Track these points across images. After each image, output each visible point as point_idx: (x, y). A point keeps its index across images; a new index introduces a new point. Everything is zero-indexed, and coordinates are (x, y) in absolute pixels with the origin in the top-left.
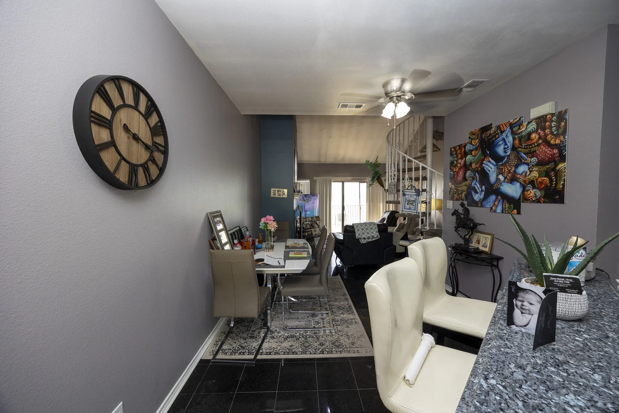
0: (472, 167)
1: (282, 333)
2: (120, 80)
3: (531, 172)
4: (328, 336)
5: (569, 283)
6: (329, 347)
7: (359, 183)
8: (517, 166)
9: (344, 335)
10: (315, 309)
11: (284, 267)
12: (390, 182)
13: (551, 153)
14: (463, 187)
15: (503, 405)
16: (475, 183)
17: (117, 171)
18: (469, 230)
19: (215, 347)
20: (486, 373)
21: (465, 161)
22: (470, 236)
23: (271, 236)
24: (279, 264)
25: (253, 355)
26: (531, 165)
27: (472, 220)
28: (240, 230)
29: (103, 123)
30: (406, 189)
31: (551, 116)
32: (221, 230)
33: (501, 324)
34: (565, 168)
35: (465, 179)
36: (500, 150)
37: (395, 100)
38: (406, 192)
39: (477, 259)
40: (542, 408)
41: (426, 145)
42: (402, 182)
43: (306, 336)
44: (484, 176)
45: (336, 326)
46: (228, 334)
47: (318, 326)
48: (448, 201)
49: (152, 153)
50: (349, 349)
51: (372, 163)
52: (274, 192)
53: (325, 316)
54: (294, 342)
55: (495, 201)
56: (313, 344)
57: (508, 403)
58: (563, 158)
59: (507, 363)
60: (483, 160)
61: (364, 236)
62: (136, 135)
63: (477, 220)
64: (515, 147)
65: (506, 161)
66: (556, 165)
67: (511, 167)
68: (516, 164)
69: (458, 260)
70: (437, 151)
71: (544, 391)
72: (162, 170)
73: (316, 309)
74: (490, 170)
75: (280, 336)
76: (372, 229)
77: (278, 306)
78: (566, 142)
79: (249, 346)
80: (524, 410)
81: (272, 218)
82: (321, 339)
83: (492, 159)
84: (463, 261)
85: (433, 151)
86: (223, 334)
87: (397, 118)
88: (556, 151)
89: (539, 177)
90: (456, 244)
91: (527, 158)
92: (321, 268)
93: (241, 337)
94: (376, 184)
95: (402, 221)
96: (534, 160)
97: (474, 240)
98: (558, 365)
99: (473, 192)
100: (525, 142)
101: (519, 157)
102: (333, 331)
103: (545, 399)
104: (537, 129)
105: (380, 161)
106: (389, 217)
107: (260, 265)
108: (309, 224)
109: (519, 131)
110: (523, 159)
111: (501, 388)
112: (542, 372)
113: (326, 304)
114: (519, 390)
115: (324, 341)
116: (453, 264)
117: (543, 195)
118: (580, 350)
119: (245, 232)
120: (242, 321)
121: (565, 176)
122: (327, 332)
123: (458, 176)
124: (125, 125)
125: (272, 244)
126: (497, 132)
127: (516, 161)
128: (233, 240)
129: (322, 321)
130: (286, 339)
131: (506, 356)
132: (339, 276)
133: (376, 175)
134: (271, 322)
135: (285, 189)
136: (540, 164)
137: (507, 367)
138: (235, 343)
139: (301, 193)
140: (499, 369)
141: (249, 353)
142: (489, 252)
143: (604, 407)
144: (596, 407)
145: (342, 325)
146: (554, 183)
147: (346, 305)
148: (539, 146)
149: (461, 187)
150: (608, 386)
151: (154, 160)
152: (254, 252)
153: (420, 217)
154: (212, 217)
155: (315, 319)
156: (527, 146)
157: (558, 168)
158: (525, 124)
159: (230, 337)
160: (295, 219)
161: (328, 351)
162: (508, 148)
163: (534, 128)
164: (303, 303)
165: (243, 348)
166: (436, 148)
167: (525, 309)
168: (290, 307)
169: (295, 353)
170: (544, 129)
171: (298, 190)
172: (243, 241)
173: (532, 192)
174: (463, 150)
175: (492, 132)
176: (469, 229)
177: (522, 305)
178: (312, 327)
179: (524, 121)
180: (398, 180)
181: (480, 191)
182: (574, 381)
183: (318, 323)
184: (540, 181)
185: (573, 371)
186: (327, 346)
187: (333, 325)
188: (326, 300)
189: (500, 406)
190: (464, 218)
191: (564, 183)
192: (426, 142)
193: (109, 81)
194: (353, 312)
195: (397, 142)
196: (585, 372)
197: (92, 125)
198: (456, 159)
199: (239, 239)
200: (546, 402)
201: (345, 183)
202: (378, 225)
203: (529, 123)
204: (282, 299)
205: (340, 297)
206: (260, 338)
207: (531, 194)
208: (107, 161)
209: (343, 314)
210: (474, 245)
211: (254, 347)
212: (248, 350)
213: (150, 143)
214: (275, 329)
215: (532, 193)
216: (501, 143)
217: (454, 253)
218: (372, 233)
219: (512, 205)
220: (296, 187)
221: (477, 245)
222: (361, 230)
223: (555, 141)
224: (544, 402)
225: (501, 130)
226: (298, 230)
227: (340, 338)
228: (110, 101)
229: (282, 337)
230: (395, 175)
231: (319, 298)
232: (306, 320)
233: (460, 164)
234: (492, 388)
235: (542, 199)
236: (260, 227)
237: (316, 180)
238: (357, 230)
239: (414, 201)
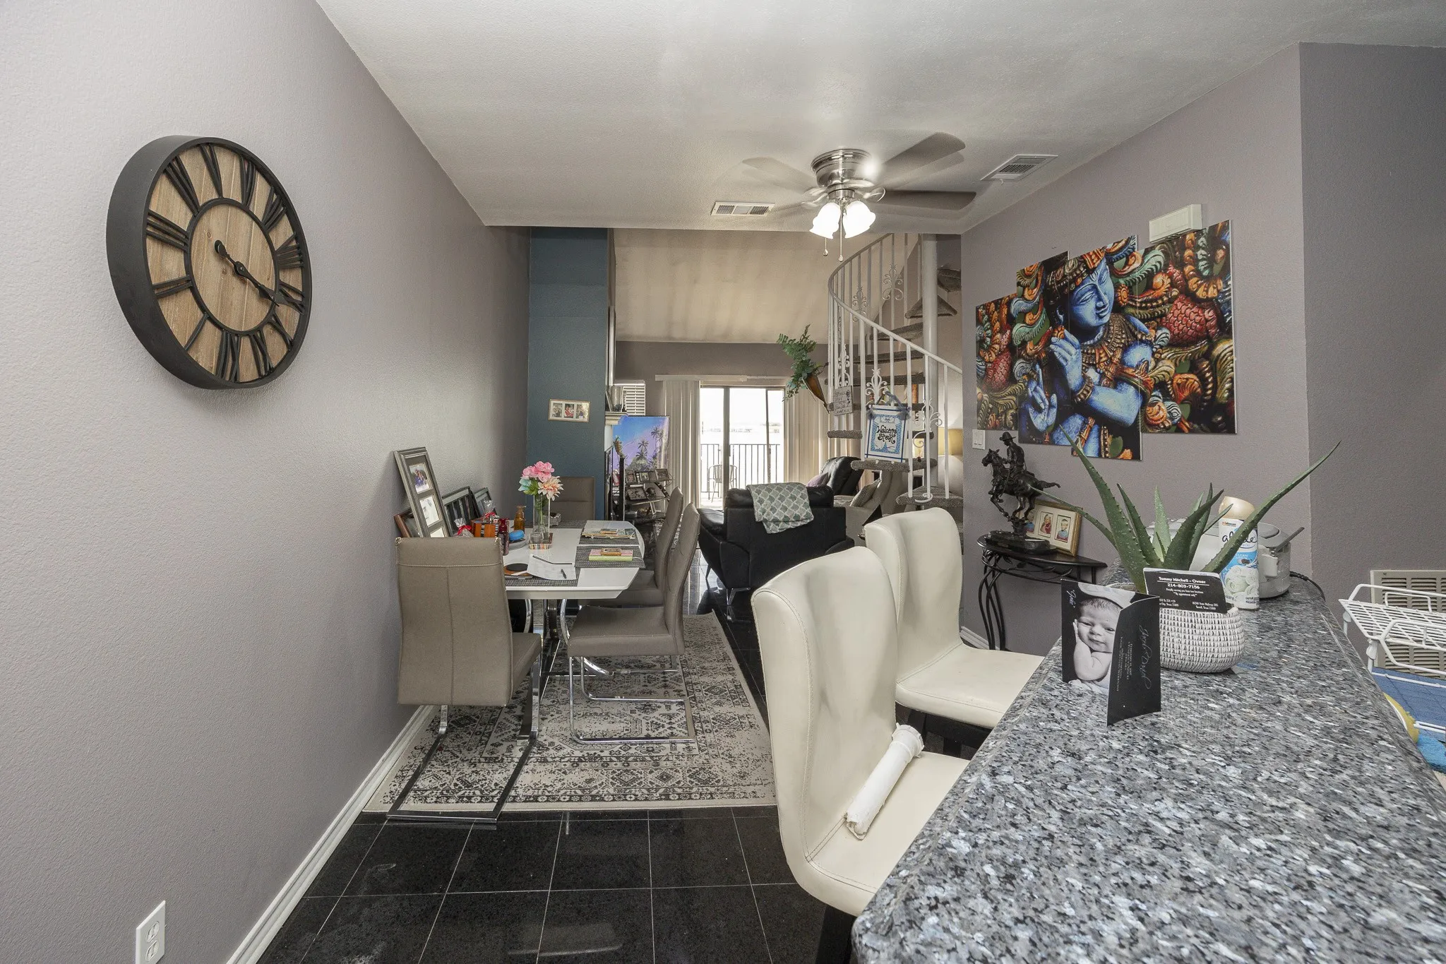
0: (1026, 351)
1: (567, 750)
2: (215, 147)
3: (1157, 361)
4: (681, 758)
5: (1198, 588)
6: (682, 783)
7: (765, 390)
8: (1126, 349)
9: (722, 756)
10: (650, 692)
11: (574, 583)
12: (836, 388)
13: (1198, 318)
14: (1008, 399)
15: (1018, 817)
16: (1035, 388)
17: (195, 344)
18: (1024, 499)
19: (398, 784)
20: (995, 765)
21: (1011, 338)
22: (1026, 514)
23: (545, 513)
24: (565, 576)
25: (492, 801)
26: (1158, 347)
27: (1030, 477)
28: (471, 496)
29: (171, 239)
30: (876, 402)
31: (1195, 236)
32: (424, 495)
33: (1051, 680)
34: (1232, 351)
35: (1011, 379)
36: (1087, 312)
37: (841, 197)
38: (875, 409)
39: (1043, 568)
40: (1099, 823)
41: (921, 300)
42: (867, 387)
43: (627, 758)
44: (1054, 371)
45: (703, 732)
46: (433, 751)
47: (657, 732)
48: (975, 431)
49: (273, 306)
50: (731, 790)
51: (795, 342)
52: (557, 409)
53: (674, 708)
54: (597, 770)
55: (1082, 430)
56: (642, 776)
57: (1031, 815)
58: (1225, 330)
59: (1047, 748)
60: (1051, 335)
61: (775, 515)
62: (242, 265)
63: (1042, 476)
64: (1120, 305)
65: (1102, 337)
66: (1212, 346)
67: (1114, 352)
68: (1124, 344)
69: (1001, 571)
70: (949, 315)
71: (1113, 795)
72: (293, 346)
73: (655, 692)
74: (1068, 357)
75: (562, 758)
76: (793, 498)
77: (559, 686)
78: (1230, 295)
79: (484, 782)
80: (1061, 825)
81: (549, 467)
82: (663, 763)
83: (1071, 333)
84: (1011, 574)
85: (939, 315)
86: (419, 751)
87: (846, 237)
88: (1211, 314)
89: (1176, 373)
90: (995, 534)
91: (1146, 329)
92: (667, 590)
93: (463, 761)
94: (804, 390)
95: (871, 482)
96: (1164, 335)
97: (1038, 523)
98: (1156, 752)
99: (1031, 410)
100: (1141, 295)
101: (1129, 327)
102: (695, 745)
103: (1110, 808)
104: (1166, 266)
105: (813, 337)
106: (838, 472)
107: (515, 579)
108: (642, 488)
109: (1128, 269)
110: (1140, 332)
111: (1022, 789)
112: (1117, 763)
113: (678, 680)
114: (1059, 793)
115: (671, 769)
116: (990, 580)
117: (1187, 415)
118: (1212, 726)
119: (483, 503)
120: (467, 721)
121: (1233, 371)
122: (680, 747)
123: (995, 371)
124: (218, 243)
125: (549, 530)
126: (1078, 272)
127: (1124, 336)
128: (452, 518)
129: (668, 721)
130: (576, 763)
131: (1047, 736)
132: (713, 615)
133: (803, 369)
134: (540, 724)
135: (586, 401)
136: (1177, 342)
137: (1045, 755)
138: (449, 773)
139: (624, 410)
140: (1025, 758)
141: (482, 797)
142: (1073, 553)
143: (1230, 819)
144: (1213, 821)
145: (716, 731)
146: (1210, 386)
147: (729, 684)
148: (1173, 303)
149: (1002, 397)
150: (1249, 786)
151: (277, 321)
152: (504, 550)
153: (911, 469)
154: (404, 460)
155: (651, 715)
156: (1146, 302)
157: (1216, 352)
158: (1139, 253)
159: (436, 760)
160: (606, 475)
161: (679, 794)
162: (1104, 307)
163: (1160, 262)
164: (621, 678)
165: (469, 785)
166: (945, 309)
167: (1097, 642)
168: (589, 688)
169: (598, 798)
170: (1181, 265)
171: (615, 404)
172: (476, 522)
173: (1163, 407)
174: (1005, 311)
175: (1067, 271)
176: (1025, 495)
177: (1092, 633)
178: (642, 736)
179: (1136, 246)
180: (857, 382)
181: (1047, 407)
182: (1182, 778)
183: (658, 726)
184: (1179, 381)
185: (1184, 761)
186: (679, 783)
187: (696, 731)
188: (679, 671)
189: (1012, 820)
190: (1012, 469)
191: (1232, 386)
192: (921, 295)
193: (191, 148)
194: (745, 700)
195: (854, 293)
196: (1210, 763)
197: (149, 241)
198: (989, 331)
199: (467, 518)
200: (1111, 813)
201: (731, 390)
202: (811, 491)
203: (1147, 251)
204: (568, 669)
205: (715, 664)
206: (512, 761)
207: (1161, 412)
208: (175, 321)
209: (719, 704)
210: (1036, 534)
211: (496, 785)
212: (482, 792)
213: (270, 285)
214: (551, 740)
215: (1163, 410)
216: (1088, 295)
217: (992, 555)
218: (795, 507)
219: (1120, 439)
220: (611, 398)
221: (1044, 534)
222: (769, 502)
223: (1207, 291)
224: (1106, 812)
225: (1086, 267)
226: (616, 502)
227: (712, 761)
228: (191, 192)
229: (566, 759)
230: (848, 369)
231: (663, 666)
232: (628, 718)
233: (999, 344)
234: (1004, 790)
235: (1187, 424)
236: (520, 489)
237: (661, 382)
238: (759, 501)
239: (896, 432)
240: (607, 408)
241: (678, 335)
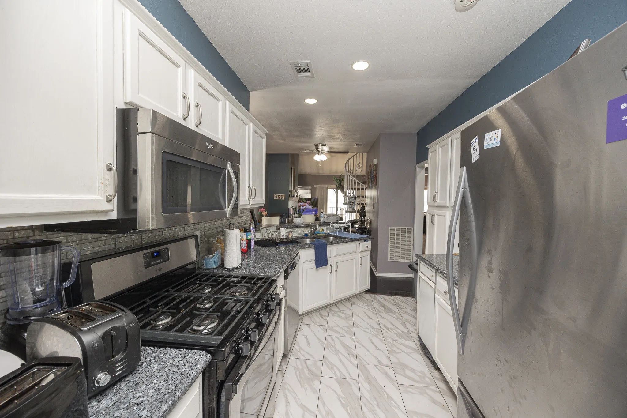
52: (276, 196)
135: (284, 194)
220: (291, 193)
237: (316, 187)
240: (289, 196)
241: (321, 172)
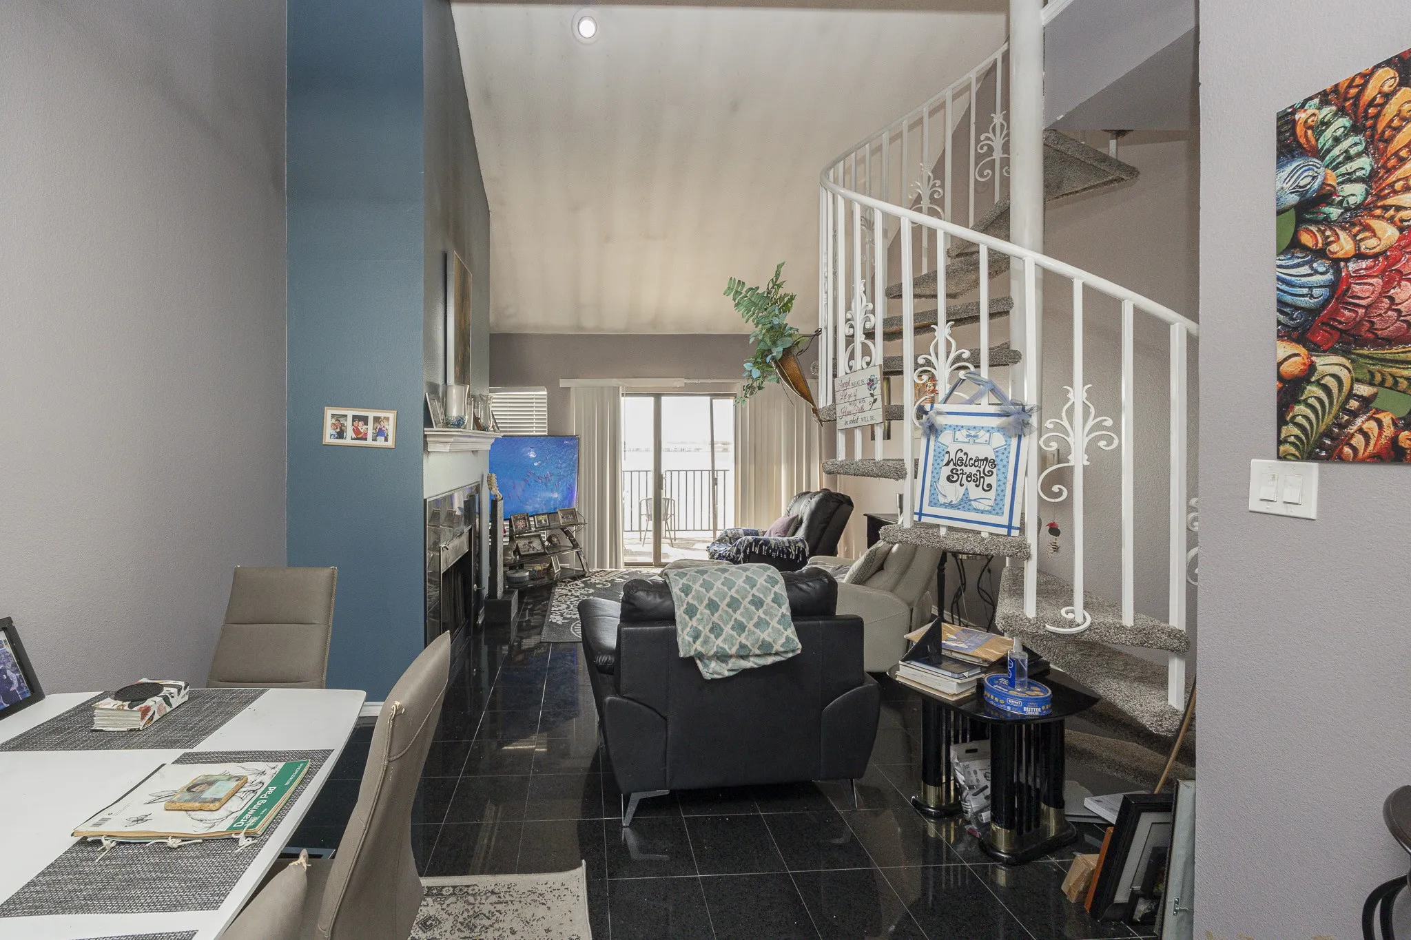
7: (709, 398)
12: (840, 373)
30: (941, 397)
38: (939, 413)
42: (918, 366)
48: (1265, 464)
51: (760, 291)
52: (339, 426)
61: (719, 642)
70: (1119, 180)
94: (775, 386)
106: (813, 515)
133: (773, 345)
135: (387, 409)
180: (893, 356)
201: (663, 398)
218: (762, 625)
222: (708, 612)
230: (869, 333)
237: (568, 388)
238: (686, 612)
239: (993, 464)
240: (429, 424)
